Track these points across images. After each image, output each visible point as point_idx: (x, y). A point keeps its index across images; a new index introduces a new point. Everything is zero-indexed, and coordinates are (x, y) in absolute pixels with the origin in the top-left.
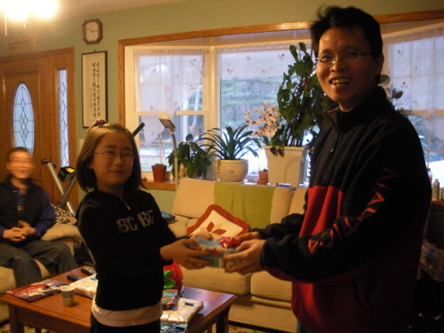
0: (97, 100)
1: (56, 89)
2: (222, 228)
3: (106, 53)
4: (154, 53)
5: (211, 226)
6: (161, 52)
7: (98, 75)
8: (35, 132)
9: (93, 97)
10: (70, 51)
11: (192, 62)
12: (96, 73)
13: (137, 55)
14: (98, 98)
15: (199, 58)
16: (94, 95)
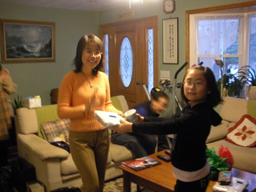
0: (172, 47)
1: (146, 40)
2: (252, 130)
3: (178, 18)
4: (208, 18)
5: (245, 128)
6: (212, 18)
7: (173, 32)
8: (133, 66)
9: (169, 46)
10: (156, 18)
11: (232, 24)
12: (172, 31)
13: (197, 20)
14: (173, 46)
15: (236, 21)
16: (170, 44)
